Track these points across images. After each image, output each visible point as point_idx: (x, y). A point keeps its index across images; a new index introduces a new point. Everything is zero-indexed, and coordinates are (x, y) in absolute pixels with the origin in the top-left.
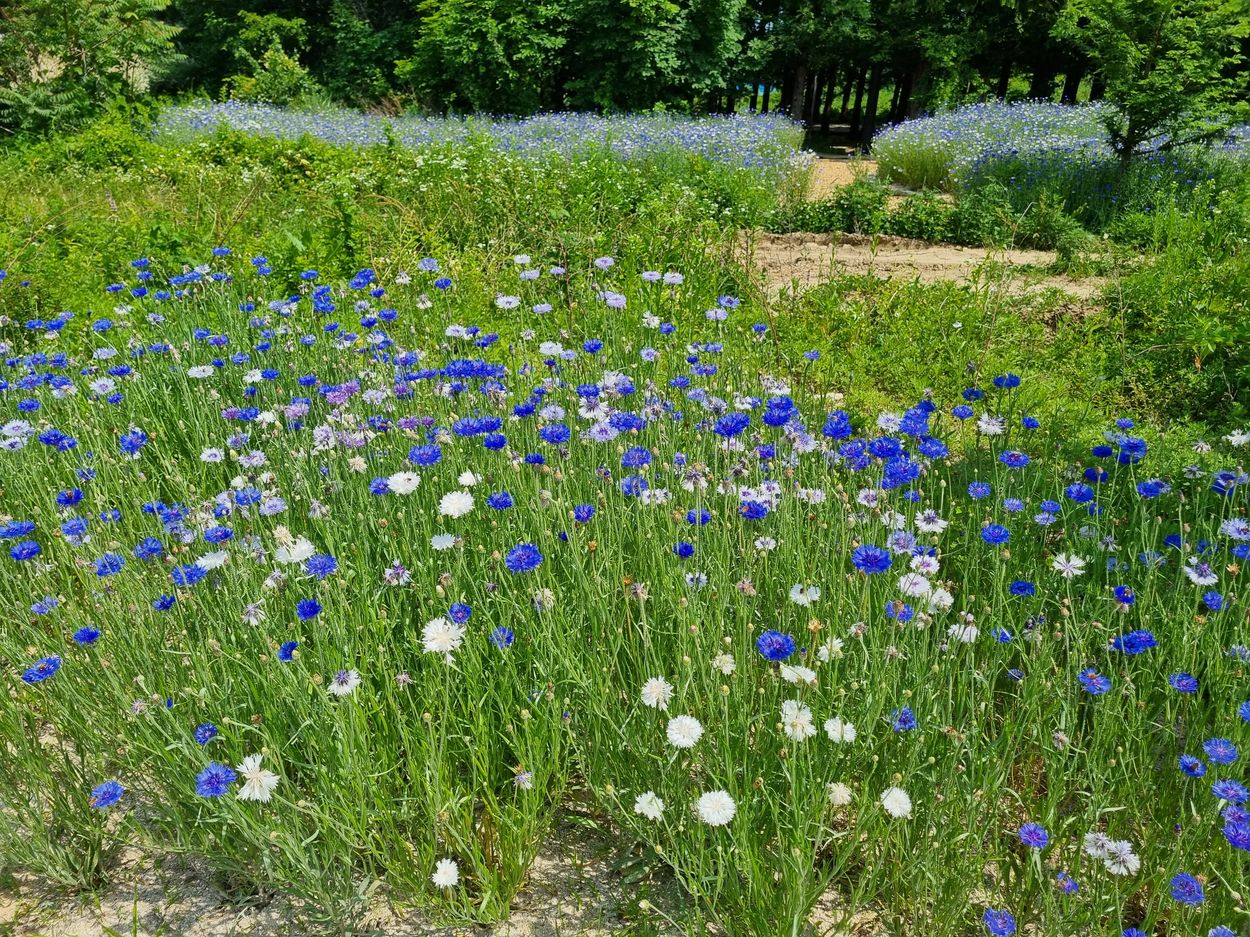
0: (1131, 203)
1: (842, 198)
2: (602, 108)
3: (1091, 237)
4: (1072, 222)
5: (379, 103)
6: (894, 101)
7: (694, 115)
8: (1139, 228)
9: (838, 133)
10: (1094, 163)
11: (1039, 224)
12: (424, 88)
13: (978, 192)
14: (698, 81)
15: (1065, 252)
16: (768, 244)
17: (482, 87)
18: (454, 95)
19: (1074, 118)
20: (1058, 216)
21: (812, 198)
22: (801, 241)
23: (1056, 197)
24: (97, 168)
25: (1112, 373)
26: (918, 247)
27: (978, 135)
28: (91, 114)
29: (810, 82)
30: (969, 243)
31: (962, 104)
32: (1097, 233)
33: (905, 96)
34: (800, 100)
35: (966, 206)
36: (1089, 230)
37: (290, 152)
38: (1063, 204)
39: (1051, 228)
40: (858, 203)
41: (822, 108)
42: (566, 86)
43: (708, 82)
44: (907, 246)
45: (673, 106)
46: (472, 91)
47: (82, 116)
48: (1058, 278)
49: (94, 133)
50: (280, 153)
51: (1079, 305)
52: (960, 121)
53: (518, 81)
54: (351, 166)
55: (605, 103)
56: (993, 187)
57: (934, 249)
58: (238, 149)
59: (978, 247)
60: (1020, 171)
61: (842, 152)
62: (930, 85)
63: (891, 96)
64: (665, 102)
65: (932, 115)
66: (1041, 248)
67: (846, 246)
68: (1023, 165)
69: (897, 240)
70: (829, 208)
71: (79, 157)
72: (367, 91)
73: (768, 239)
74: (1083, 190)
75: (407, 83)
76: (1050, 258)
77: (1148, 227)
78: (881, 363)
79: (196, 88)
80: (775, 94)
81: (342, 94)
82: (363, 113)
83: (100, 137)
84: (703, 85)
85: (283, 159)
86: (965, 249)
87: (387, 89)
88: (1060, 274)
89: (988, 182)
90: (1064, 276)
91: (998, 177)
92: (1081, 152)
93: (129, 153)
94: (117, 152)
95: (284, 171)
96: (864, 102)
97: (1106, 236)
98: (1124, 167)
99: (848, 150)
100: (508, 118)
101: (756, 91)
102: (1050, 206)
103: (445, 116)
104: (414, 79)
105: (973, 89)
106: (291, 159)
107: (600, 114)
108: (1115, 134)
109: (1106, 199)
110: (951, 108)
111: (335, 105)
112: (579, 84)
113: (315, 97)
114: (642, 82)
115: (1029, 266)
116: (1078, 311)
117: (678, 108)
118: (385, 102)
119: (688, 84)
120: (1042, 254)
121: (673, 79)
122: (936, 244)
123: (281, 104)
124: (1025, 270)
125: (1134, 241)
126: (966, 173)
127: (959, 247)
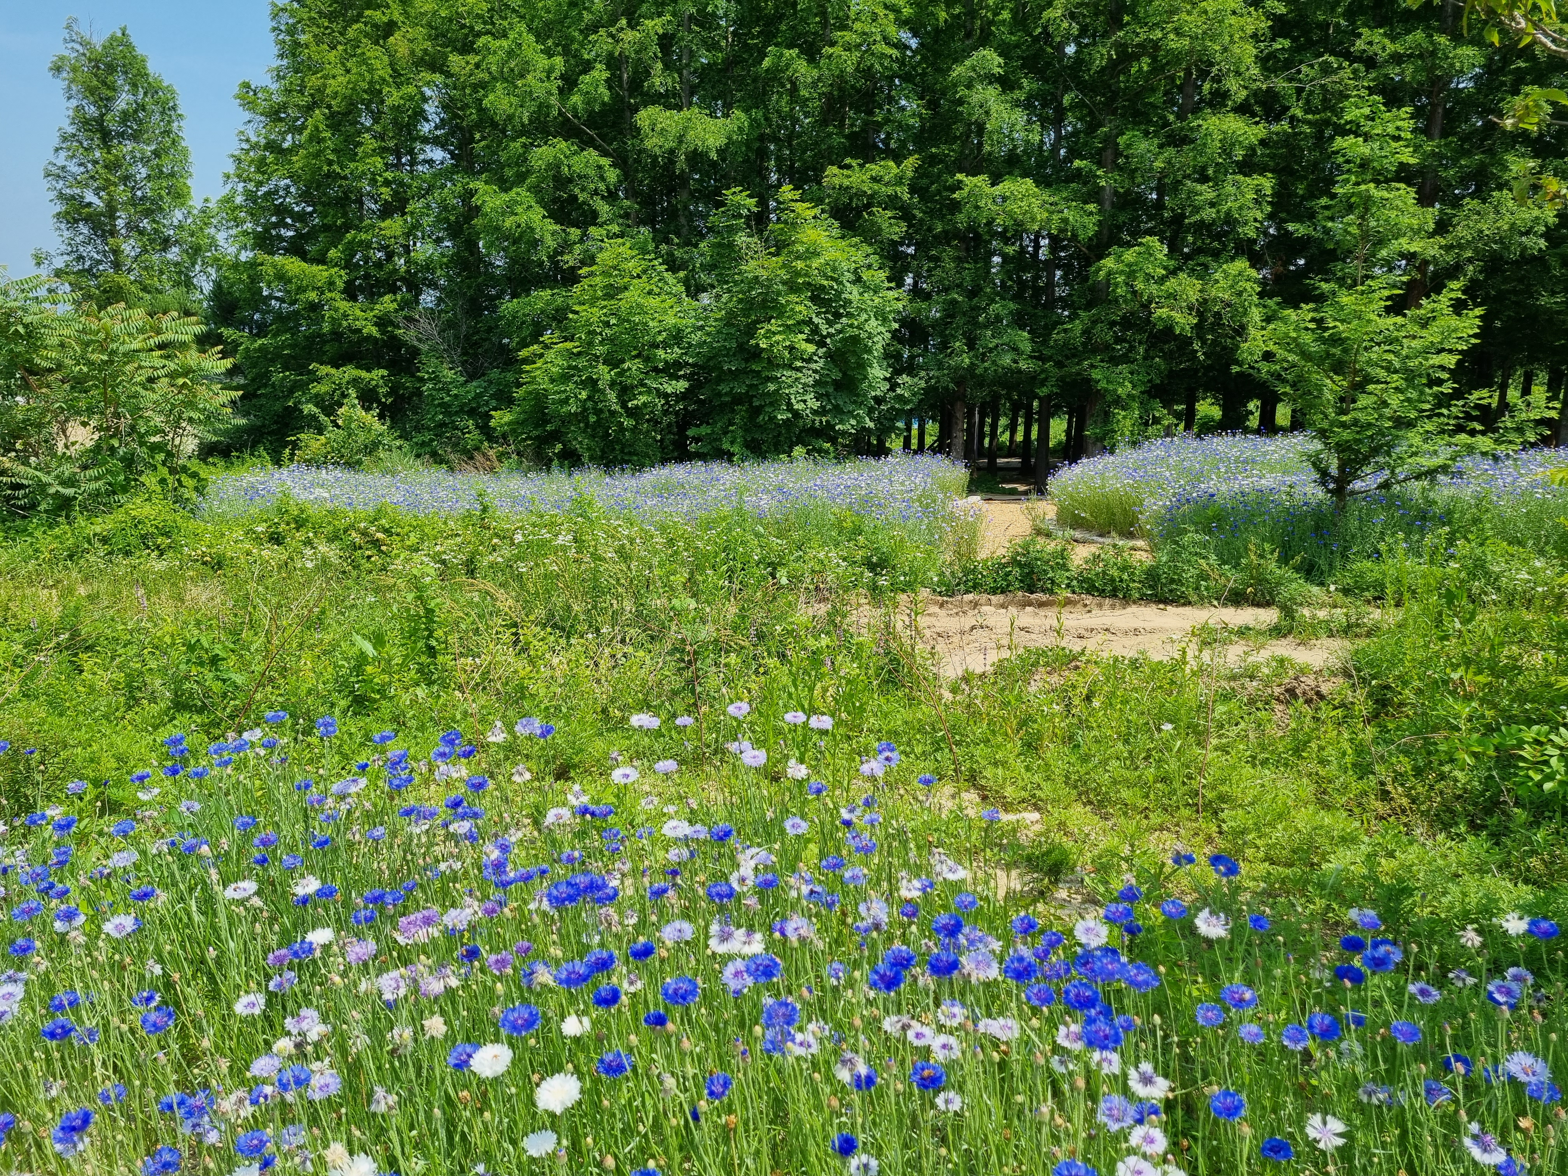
0: (1355, 549)
1: (1018, 554)
2: (733, 455)
3: (1315, 589)
4: (1291, 574)
5: (471, 458)
6: (1068, 432)
7: (839, 459)
8: (1370, 578)
9: (1007, 468)
10: (1306, 504)
11: (1252, 578)
12: (525, 440)
13: (1176, 543)
14: (841, 422)
15: (1288, 612)
16: (935, 609)
17: (593, 436)
18: (559, 446)
19: (1275, 452)
20: (1272, 566)
21: (982, 555)
22: (975, 605)
23: (1267, 546)
24: (128, 554)
25: (1363, 770)
26: (1113, 607)
27: (1168, 474)
28: (125, 489)
29: (970, 415)
30: (1173, 601)
31: (1147, 438)
32: (1322, 584)
33: (1081, 427)
34: (960, 437)
35: (1164, 559)
36: (1312, 582)
37: (362, 525)
38: (1276, 554)
39: (1267, 581)
40: (1037, 559)
41: (987, 441)
42: (690, 433)
43: (853, 422)
44: (1100, 606)
45: (814, 449)
46: (580, 442)
47: (114, 493)
48: (1284, 642)
49: (127, 513)
50: (352, 526)
51: (1312, 677)
52: (1145, 459)
53: (634, 430)
54: (436, 538)
55: (735, 449)
56: (1191, 537)
57: (1133, 609)
58: (300, 523)
59: (1184, 605)
60: (1220, 518)
61: (1014, 492)
62: (1107, 416)
63: (1065, 426)
64: (805, 445)
65: (1112, 453)
66: (1258, 605)
67: (1028, 609)
68: (1223, 509)
69: (1089, 600)
70: (1005, 566)
71: (105, 541)
72: (457, 445)
73: (936, 603)
74: (1297, 537)
75: (504, 436)
76: (1269, 616)
77: (1380, 577)
78: (1083, 771)
79: (254, 447)
80: (933, 428)
81: (428, 449)
82: (452, 469)
83: (134, 518)
84: (849, 426)
85: (354, 534)
86: (1169, 608)
87: (481, 442)
88: (1285, 636)
89: (1186, 531)
90: (1290, 638)
91: (1195, 524)
92: (1288, 494)
93: (167, 535)
94: (152, 534)
95: (356, 547)
96: (1034, 435)
97: (1332, 588)
98: (1340, 509)
99: (1022, 488)
100: (623, 470)
101: (909, 429)
102: (1261, 556)
103: (549, 470)
104: (513, 431)
105: (1157, 421)
106: (364, 533)
107: (730, 461)
108: (1324, 474)
109: (1325, 545)
110: (1134, 444)
111: (419, 462)
112: (704, 430)
113: (395, 454)
114: (780, 426)
115: (1248, 629)
116: (1313, 684)
117: (820, 451)
118: (478, 457)
119: (830, 426)
120: (1261, 611)
121: (813, 421)
122: (1134, 602)
123: (352, 465)
124: (1243, 632)
125: (1366, 593)
126: (1160, 520)
127: (1161, 606)
